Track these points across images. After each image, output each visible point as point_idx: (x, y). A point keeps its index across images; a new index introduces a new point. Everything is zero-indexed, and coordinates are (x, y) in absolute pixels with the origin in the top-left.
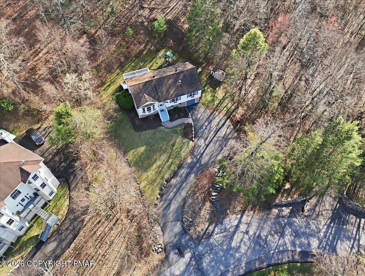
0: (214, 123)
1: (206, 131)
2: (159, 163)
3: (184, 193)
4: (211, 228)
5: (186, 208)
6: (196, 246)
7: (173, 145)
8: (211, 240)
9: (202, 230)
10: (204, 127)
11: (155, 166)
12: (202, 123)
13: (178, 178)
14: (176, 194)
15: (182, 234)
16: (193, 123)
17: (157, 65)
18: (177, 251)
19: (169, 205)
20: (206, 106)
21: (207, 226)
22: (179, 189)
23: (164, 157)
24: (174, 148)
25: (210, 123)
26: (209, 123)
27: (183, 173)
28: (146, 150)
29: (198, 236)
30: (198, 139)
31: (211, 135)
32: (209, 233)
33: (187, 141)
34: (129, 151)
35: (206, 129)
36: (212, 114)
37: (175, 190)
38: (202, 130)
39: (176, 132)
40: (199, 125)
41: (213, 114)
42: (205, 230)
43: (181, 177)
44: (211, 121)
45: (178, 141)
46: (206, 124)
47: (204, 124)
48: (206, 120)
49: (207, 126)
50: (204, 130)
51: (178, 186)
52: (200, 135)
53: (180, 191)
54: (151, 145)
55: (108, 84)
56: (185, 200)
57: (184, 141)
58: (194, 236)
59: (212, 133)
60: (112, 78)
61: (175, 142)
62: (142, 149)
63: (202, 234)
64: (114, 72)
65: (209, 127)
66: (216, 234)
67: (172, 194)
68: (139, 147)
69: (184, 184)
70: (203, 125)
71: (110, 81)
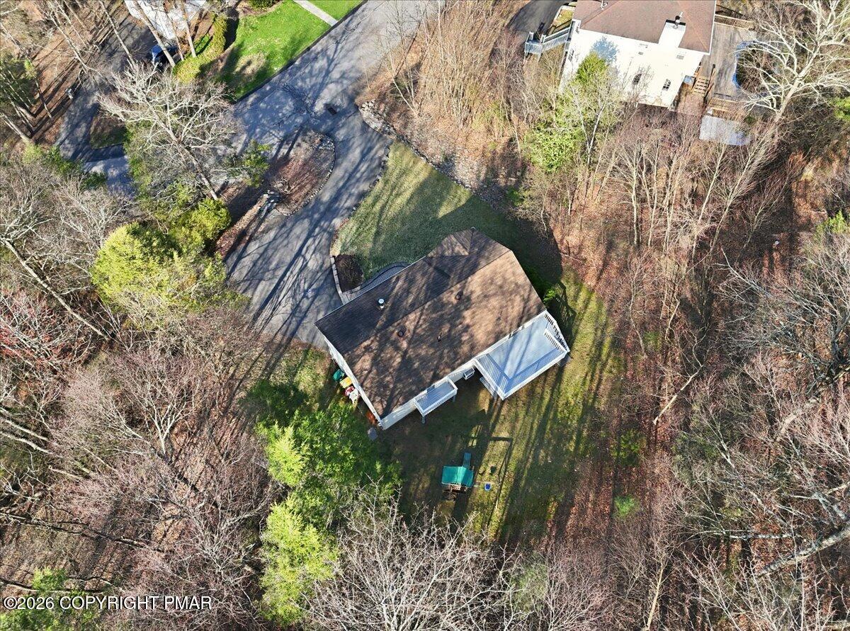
0: (285, 308)
1: (304, 286)
2: (400, 201)
3: (339, 172)
4: (284, 151)
5: (331, 157)
6: (307, 121)
7: (378, 234)
8: (282, 134)
9: (299, 145)
10: (310, 294)
11: (407, 195)
12: (317, 303)
13: (356, 192)
14: (356, 169)
15: (332, 129)
16: (340, 292)
17: (491, 464)
18: (338, 110)
19: (364, 155)
20: (310, 353)
21: (292, 152)
22: (351, 176)
23: (391, 212)
24: (374, 230)
25: (296, 308)
26: (298, 306)
27: (346, 202)
28: (436, 212)
29: (305, 134)
30: (321, 266)
31: (290, 279)
32: (287, 144)
33: (347, 250)
34: (468, 201)
35: (306, 291)
36: (293, 334)
37: (358, 175)
38: (314, 286)
39: (377, 261)
40: (325, 297)
41: (288, 333)
42: (295, 146)
43: (350, 195)
44: (293, 314)
45: (370, 245)
46: (305, 304)
47: (312, 302)
48: (306, 312)
49: (303, 298)
50: (309, 287)
51: (353, 181)
52: (319, 274)
53: (347, 175)
54: (427, 224)
55: (605, 350)
56: (335, 164)
57: (353, 250)
58: (311, 133)
59: (289, 284)
60: (605, 374)
61: (375, 241)
62: (444, 211)
63: (299, 140)
64: (610, 396)
65: (299, 297)
66: (273, 145)
67: (363, 169)
68: (452, 213)
69: (341, 184)
70: (315, 297)
71: (604, 365)
